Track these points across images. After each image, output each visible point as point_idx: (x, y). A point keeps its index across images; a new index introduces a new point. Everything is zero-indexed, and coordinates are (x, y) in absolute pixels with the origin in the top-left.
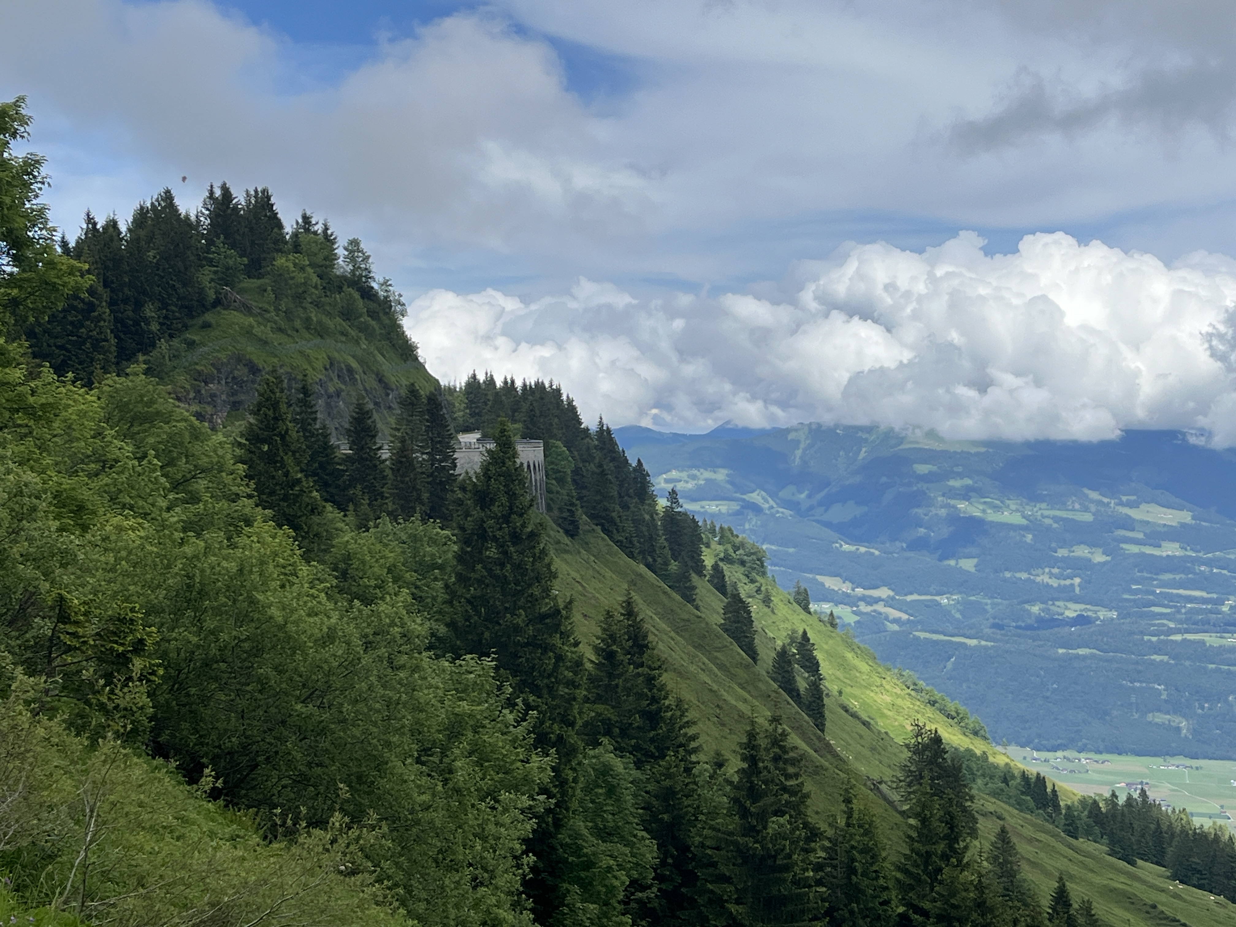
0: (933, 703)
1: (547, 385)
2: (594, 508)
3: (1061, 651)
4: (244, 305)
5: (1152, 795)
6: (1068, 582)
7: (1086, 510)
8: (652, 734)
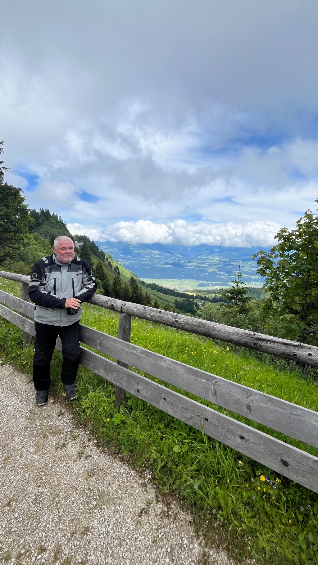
0: (132, 274)
1: (85, 236)
2: (93, 251)
4: (46, 224)
5: (155, 283)
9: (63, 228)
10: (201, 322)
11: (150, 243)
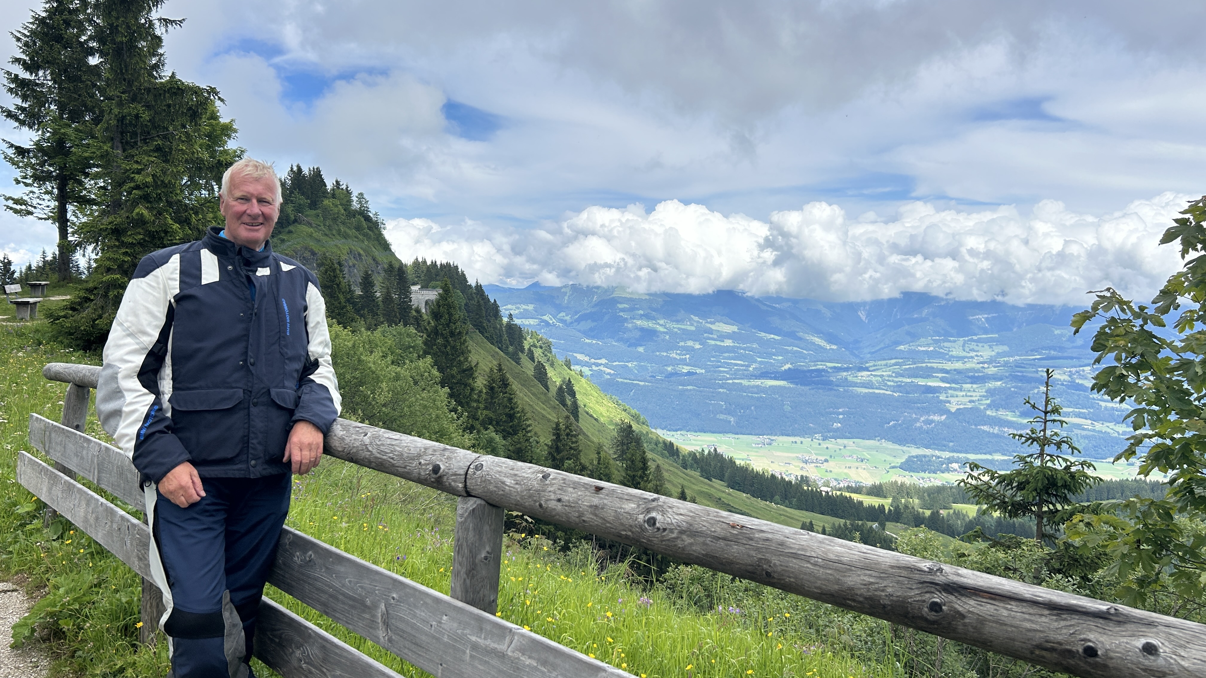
0: (625, 410)
1: (452, 264)
2: (475, 321)
3: (680, 387)
4: (308, 222)
5: (719, 451)
6: (684, 357)
7: (692, 325)
8: (511, 424)
9: (369, 238)
10: (741, 523)
11: (697, 293)
